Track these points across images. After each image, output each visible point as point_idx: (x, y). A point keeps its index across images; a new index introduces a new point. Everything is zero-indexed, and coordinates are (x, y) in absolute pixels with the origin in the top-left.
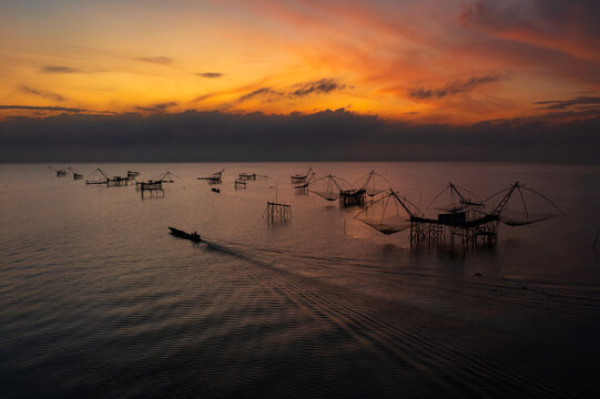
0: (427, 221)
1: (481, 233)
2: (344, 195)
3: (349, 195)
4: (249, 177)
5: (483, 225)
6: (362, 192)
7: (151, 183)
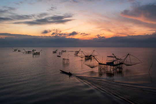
0: (103, 64)
1: (118, 68)
2: (86, 56)
3: (87, 57)
4: (64, 51)
5: (119, 66)
6: (91, 56)
7: (37, 53)
